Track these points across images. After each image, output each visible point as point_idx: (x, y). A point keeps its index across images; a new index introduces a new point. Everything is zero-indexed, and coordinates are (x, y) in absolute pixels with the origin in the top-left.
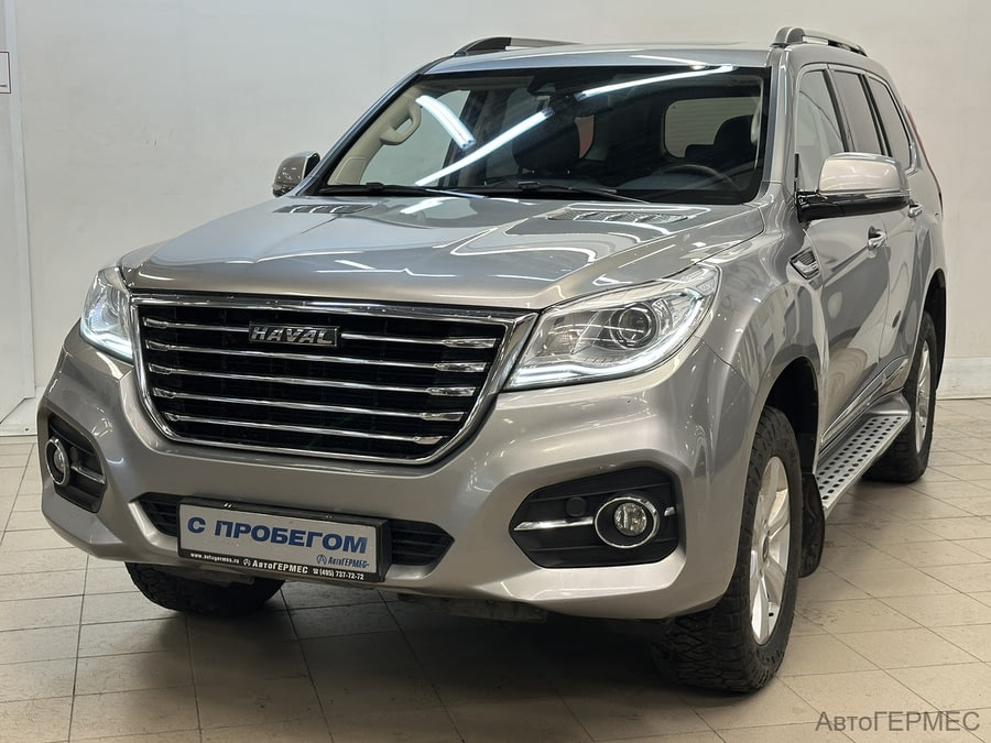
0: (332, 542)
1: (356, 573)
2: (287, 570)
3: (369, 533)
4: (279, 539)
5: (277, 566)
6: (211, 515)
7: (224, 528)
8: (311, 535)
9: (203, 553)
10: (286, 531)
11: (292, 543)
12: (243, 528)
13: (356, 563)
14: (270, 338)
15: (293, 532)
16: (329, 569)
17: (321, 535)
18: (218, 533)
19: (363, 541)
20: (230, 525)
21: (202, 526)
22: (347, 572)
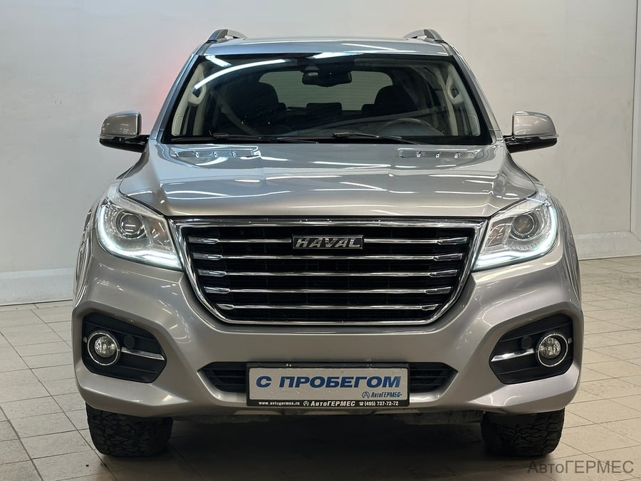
0: (374, 382)
1: (392, 401)
2: (339, 405)
3: (403, 374)
4: (332, 384)
5: (330, 404)
6: (276, 374)
7: (287, 382)
8: (358, 379)
9: (269, 401)
10: (338, 378)
11: (343, 386)
12: (302, 380)
13: (392, 395)
14: (311, 246)
15: (344, 379)
16: (371, 401)
17: (366, 378)
18: (282, 385)
19: (397, 379)
20: (292, 379)
21: (268, 382)
22: (385, 401)
